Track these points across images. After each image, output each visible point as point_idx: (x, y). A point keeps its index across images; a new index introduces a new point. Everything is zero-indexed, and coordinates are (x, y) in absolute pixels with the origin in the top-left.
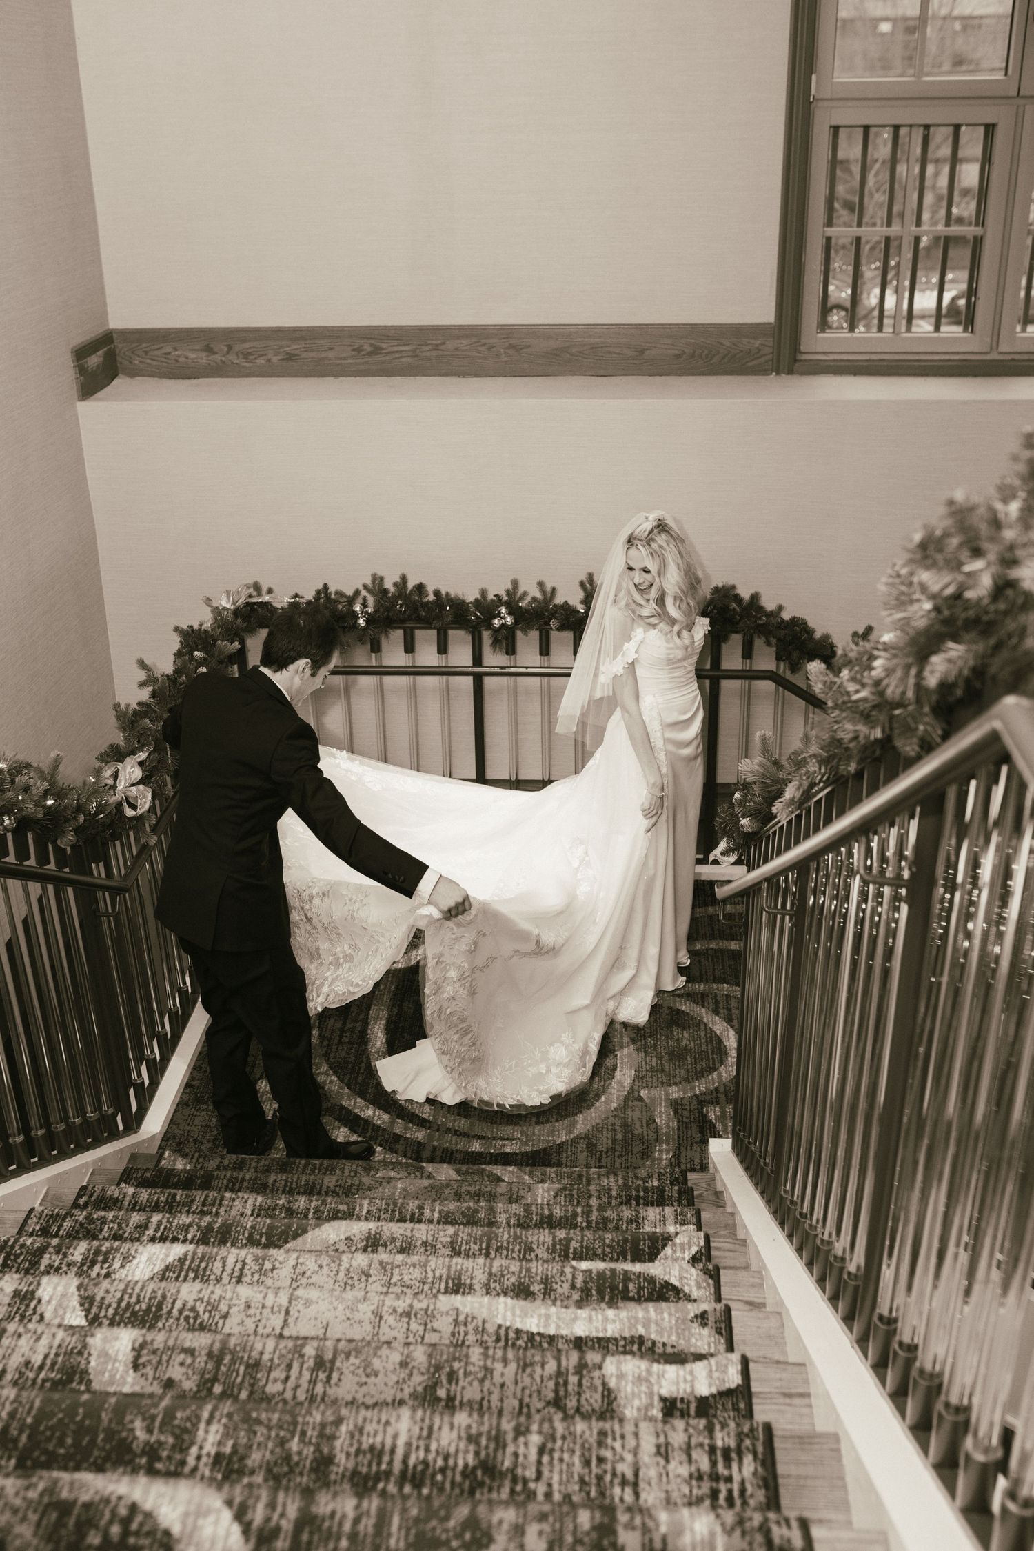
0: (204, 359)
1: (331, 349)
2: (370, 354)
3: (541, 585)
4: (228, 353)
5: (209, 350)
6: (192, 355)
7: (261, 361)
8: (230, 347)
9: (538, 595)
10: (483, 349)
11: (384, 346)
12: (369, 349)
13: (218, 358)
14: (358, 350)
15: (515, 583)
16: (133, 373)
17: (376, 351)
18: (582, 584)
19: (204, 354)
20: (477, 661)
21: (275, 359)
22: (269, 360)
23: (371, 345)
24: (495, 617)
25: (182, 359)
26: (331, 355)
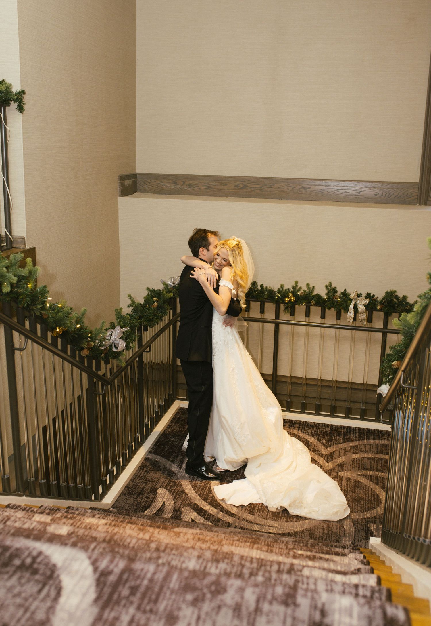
0: (173, 186)
1: (226, 185)
2: (242, 188)
3: (308, 285)
4: (183, 185)
5: (175, 183)
6: (168, 185)
7: (196, 189)
8: (184, 182)
9: (306, 289)
10: (290, 188)
11: (248, 185)
12: (241, 185)
13: (178, 187)
14: (237, 186)
15: (296, 283)
16: (143, 191)
17: (245, 187)
18: (326, 286)
19: (173, 185)
20: (277, 317)
21: (202, 188)
22: (199, 189)
23: (243, 184)
24: (286, 297)
25: (164, 187)
26: (226, 188)
